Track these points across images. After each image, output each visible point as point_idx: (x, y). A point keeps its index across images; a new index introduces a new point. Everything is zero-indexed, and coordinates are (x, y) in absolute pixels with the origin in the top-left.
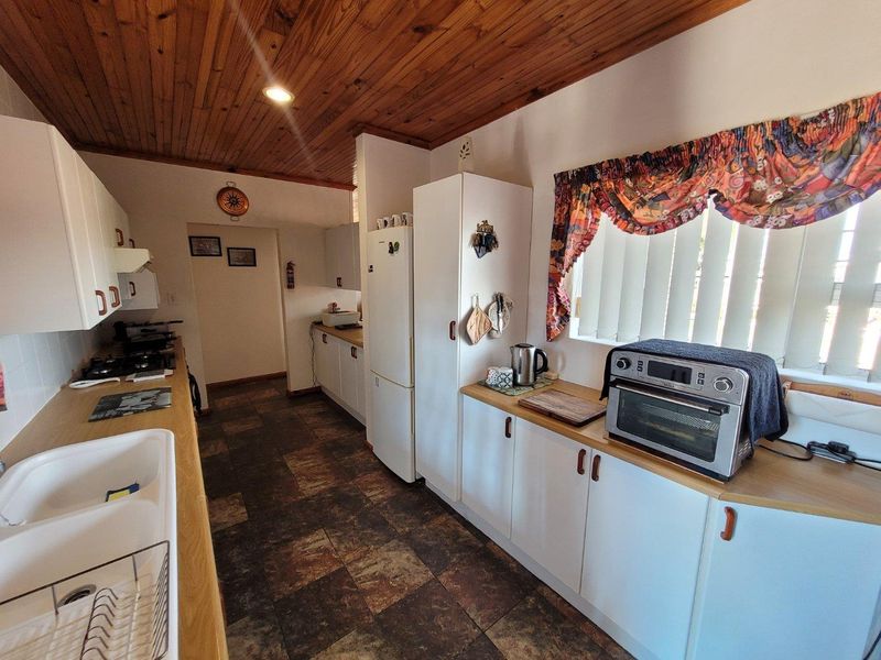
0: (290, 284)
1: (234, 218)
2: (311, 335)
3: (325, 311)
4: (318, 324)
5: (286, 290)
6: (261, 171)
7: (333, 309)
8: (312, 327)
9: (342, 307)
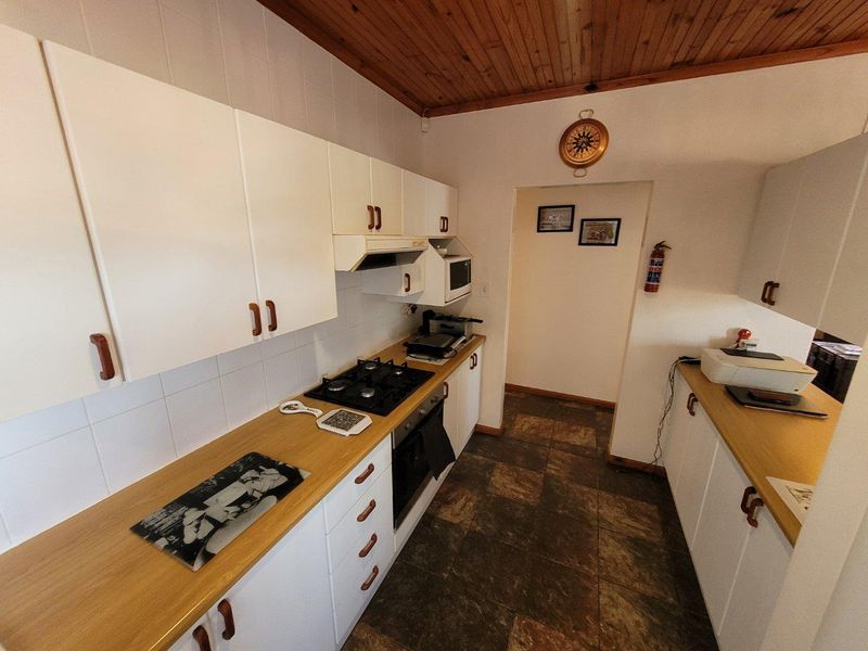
0: (652, 282)
1: (580, 172)
2: (671, 379)
3: (714, 344)
4: (690, 363)
5: (642, 291)
6: (642, 72)
7: (738, 346)
8: (676, 365)
9: (761, 341)
